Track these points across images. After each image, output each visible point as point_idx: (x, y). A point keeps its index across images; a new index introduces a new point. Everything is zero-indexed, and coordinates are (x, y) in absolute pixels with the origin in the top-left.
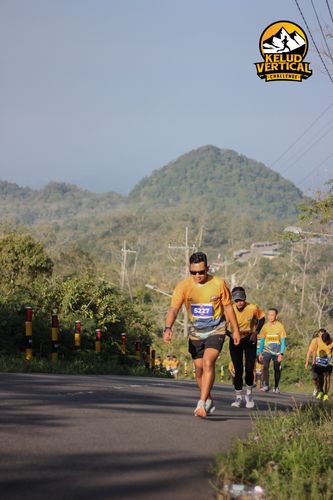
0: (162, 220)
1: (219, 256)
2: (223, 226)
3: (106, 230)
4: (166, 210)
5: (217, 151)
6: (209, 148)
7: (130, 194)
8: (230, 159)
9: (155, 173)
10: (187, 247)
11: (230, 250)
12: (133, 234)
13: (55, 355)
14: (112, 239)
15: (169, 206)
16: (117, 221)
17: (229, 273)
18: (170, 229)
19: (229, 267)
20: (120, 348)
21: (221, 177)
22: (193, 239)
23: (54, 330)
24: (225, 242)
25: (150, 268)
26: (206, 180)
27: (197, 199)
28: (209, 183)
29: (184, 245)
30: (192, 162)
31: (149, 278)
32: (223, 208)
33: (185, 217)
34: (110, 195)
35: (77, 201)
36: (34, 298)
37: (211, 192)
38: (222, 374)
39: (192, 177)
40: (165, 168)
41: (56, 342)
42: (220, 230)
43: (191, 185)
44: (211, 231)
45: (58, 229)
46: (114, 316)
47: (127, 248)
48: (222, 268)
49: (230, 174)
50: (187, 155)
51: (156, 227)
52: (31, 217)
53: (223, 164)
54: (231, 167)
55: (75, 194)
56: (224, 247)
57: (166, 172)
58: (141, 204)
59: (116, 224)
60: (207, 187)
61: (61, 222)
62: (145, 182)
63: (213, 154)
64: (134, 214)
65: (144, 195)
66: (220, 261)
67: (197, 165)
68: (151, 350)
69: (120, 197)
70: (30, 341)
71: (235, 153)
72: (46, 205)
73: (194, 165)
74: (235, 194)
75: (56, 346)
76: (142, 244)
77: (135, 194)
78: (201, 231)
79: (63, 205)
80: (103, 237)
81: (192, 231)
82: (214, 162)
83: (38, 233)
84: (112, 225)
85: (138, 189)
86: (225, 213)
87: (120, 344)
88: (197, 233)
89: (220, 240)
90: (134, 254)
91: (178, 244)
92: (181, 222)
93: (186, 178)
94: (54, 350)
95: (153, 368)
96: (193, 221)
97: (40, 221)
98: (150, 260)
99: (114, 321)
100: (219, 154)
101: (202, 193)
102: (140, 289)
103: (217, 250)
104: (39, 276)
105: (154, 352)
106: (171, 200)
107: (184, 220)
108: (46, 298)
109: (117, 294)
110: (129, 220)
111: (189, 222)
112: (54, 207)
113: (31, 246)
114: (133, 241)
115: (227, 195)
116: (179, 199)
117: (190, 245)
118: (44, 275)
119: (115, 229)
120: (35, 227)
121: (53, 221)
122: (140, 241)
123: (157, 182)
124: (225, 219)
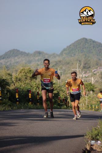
0: (70, 61)
1: (88, 72)
2: (89, 62)
3: (53, 65)
4: (72, 58)
5: (86, 39)
6: (84, 39)
7: (60, 54)
8: (90, 42)
9: (67, 47)
10: (78, 69)
11: (91, 70)
12: (61, 66)
13: (38, 104)
14: (55, 68)
15: (72, 57)
16: (56, 62)
17: (91, 77)
18: (73, 64)
19: (91, 75)
20: (58, 101)
21: (88, 48)
22: (80, 67)
23: (38, 96)
24: (90, 67)
25: (67, 76)
26: (83, 48)
27: (81, 54)
28: (84, 49)
29: (77, 69)
30: (79, 43)
31: (67, 79)
32: (89, 57)
33: (77, 60)
34: (54, 54)
35: (44, 56)
36: (32, 86)
37: (85, 52)
38: (90, 108)
39: (79, 48)
40: (70, 45)
41: (38, 100)
42: (88, 64)
43: (79, 50)
44: (85, 64)
45: (38, 65)
46: (56, 91)
47: (60, 70)
48: (89, 75)
49: (90, 46)
50: (77, 41)
51: (68, 63)
52: (30, 62)
53: (88, 43)
54: (91, 44)
55: (43, 54)
56: (89, 69)
57: (71, 46)
58: (64, 56)
59: (56, 63)
60: (84, 51)
61: (39, 63)
62: (64, 50)
63: (85, 40)
64: (61, 60)
65: (64, 53)
66: (88, 73)
67: (80, 44)
68: (68, 101)
69: (57, 54)
70: (31, 100)
71: (92, 40)
72: (34, 58)
73: (79, 44)
74: (92, 53)
75: (39, 101)
76: (64, 69)
77: (62, 54)
78: (82, 64)
79: (39, 58)
80: (52, 67)
81: (80, 64)
82: (85, 43)
83: (32, 67)
84: (55, 63)
85: (62, 52)
86: (89, 58)
87: (58, 100)
88: (81, 65)
89: (88, 67)
90: (62, 72)
91: (75, 68)
92: (76, 62)
93: (77, 48)
94: (38, 102)
95: (69, 106)
96: (80, 61)
97: (33, 63)
98: (67, 74)
99: (56, 93)
100: (87, 40)
101: (82, 52)
102: (64, 82)
103: (87, 70)
104: (33, 80)
105: (68, 102)
106: (73, 55)
107: (77, 61)
108: (35, 86)
109: (57, 84)
110: (60, 62)
111: (78, 62)
112: (37, 58)
113: (30, 71)
114: (61, 68)
115: (90, 53)
116: (75, 55)
117: (79, 68)
118: (35, 79)
119: (56, 64)
120: (31, 65)
121: (37, 63)
122: (64, 68)
123: (68, 50)
124: (89, 60)
